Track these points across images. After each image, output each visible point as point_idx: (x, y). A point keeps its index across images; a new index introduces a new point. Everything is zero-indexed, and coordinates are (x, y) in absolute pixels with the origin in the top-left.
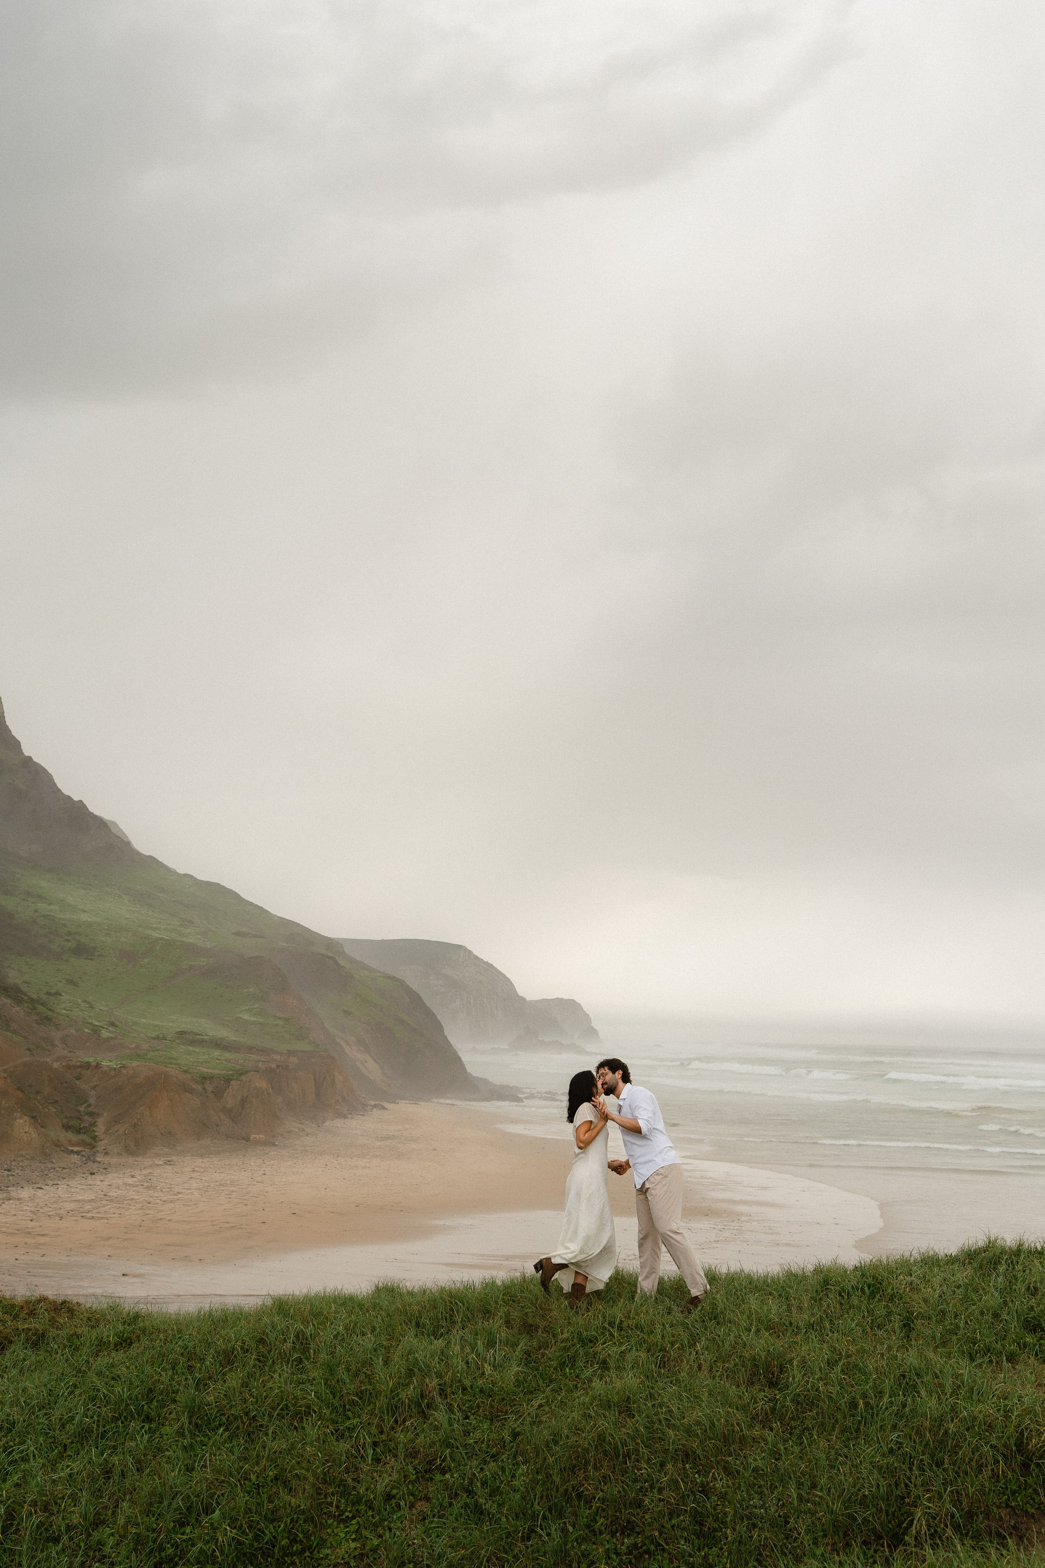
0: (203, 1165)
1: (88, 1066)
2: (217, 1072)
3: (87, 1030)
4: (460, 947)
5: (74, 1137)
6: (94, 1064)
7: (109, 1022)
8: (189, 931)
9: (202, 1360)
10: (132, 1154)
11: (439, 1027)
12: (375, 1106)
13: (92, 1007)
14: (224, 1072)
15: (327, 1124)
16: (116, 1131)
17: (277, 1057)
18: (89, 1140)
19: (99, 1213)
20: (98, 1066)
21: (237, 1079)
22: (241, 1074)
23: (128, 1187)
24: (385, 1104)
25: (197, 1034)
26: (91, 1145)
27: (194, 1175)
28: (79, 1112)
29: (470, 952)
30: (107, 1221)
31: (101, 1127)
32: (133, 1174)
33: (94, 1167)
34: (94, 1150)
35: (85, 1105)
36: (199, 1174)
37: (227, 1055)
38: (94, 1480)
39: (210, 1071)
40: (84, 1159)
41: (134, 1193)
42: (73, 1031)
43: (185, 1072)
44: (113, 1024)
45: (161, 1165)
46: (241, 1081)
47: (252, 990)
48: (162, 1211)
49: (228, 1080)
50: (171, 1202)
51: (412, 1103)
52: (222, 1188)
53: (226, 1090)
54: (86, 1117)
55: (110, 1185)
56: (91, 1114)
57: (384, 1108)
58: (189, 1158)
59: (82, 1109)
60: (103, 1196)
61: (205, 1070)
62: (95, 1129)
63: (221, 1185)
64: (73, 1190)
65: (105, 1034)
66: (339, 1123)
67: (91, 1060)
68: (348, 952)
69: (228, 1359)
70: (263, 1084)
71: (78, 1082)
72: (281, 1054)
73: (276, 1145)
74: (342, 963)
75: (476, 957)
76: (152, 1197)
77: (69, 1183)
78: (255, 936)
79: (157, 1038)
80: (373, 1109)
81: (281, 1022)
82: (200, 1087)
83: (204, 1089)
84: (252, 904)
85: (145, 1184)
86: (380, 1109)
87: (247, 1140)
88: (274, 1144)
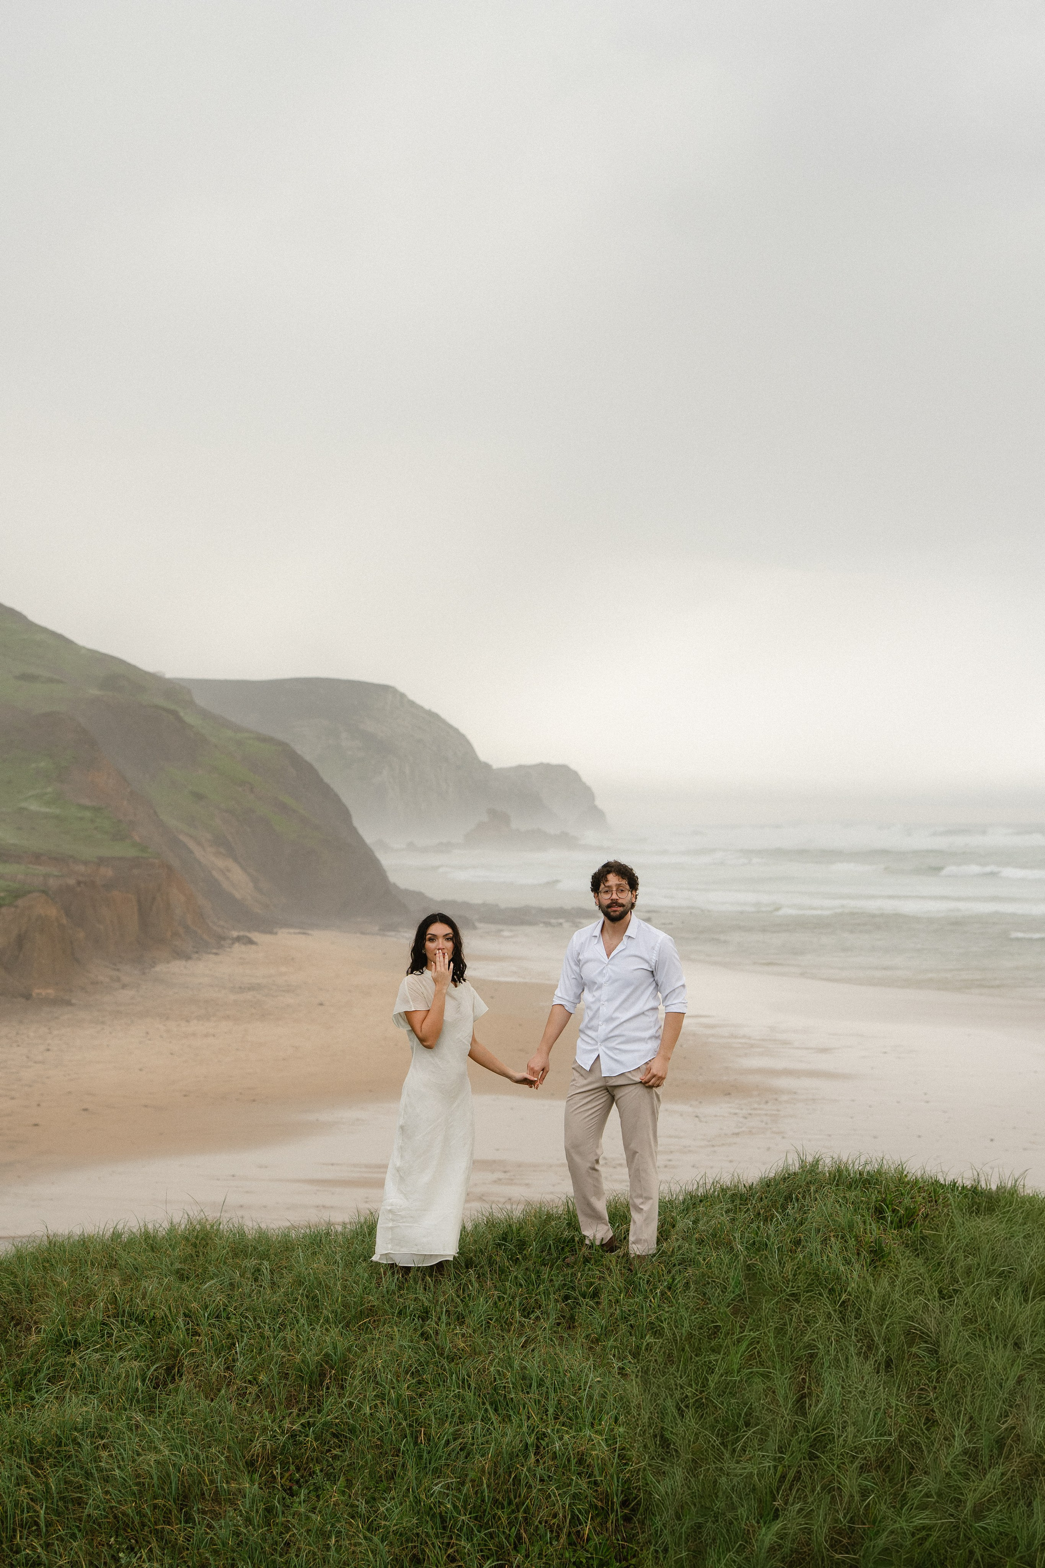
4: (386, 688)
11: (345, 815)
12: (238, 939)
15: (160, 968)
17: (82, 869)
21: (10, 905)
22: (18, 897)
24: (255, 936)
29: (402, 695)
46: (17, 906)
47: (42, 764)
51: (299, 933)
57: (251, 942)
66: (177, 967)
68: (200, 701)
70: (53, 911)
72: (85, 863)
73: (72, 1006)
74: (189, 718)
75: (413, 703)
78: (51, 681)
80: (233, 943)
81: (88, 814)
84: (46, 630)
86: (245, 944)
87: (28, 997)
88: (69, 1003)
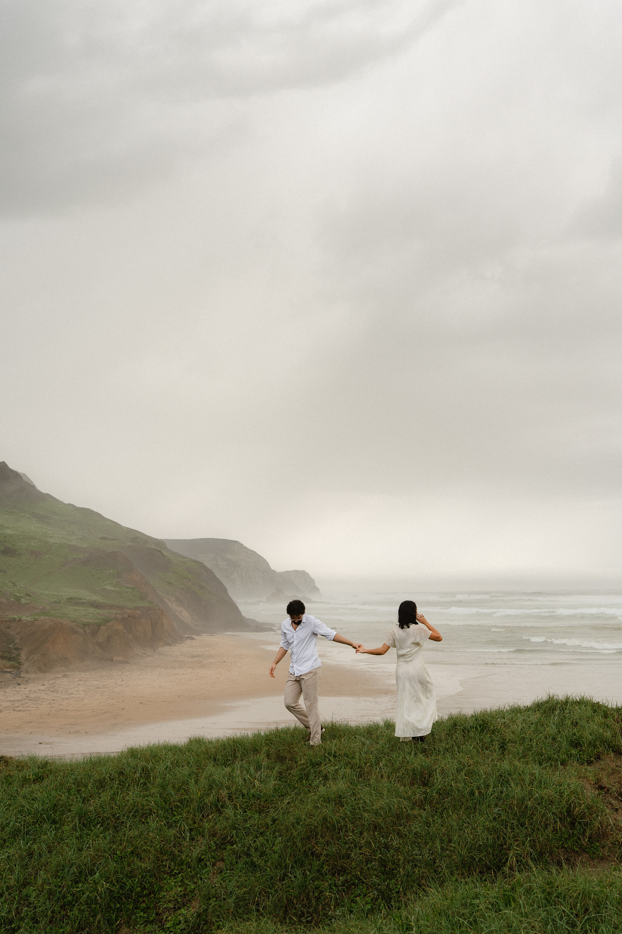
0: (86, 676)
1: (14, 620)
2: (92, 621)
3: (12, 599)
4: (235, 542)
5: (8, 663)
6: (18, 619)
7: (26, 594)
8: (72, 538)
9: (86, 786)
10: (44, 672)
11: (224, 589)
12: (188, 638)
13: (15, 585)
14: (97, 621)
15: (160, 649)
16: (32, 659)
17: (129, 611)
18: (16, 665)
19: (24, 707)
20: (20, 620)
21: (105, 625)
22: (107, 622)
23: (41, 692)
24: (194, 636)
25: (79, 599)
26: (18, 667)
27: (80, 683)
28: (10, 648)
29: (242, 545)
30: (29, 712)
31: (23, 657)
32: (44, 683)
33: (20, 680)
34: (20, 670)
35: (13, 644)
36: (83, 682)
37: (98, 611)
38: (22, 859)
39: (88, 620)
40: (14, 676)
41: (45, 695)
42: (4, 600)
43: (73, 621)
44: (28, 595)
45: (60, 677)
46: (107, 626)
47: (111, 571)
48: (61, 705)
49: (99, 626)
50: (67, 699)
51: (210, 635)
52: (97, 690)
53: (98, 632)
54: (14, 651)
55: (30, 691)
56: (17, 649)
57: (193, 639)
58: (77, 673)
59: (11, 646)
60: (26, 698)
61: (85, 620)
62: (20, 658)
63: (97, 688)
64: (7, 694)
65: (23, 601)
66: (166, 648)
67: (16, 617)
68: (169, 547)
69: (101, 784)
70: (120, 627)
71: (8, 631)
72: (130, 609)
73: (129, 663)
74: (165, 554)
75: (245, 548)
76: (55, 697)
77: (5, 690)
78: (113, 539)
79: (55, 602)
80: (186, 639)
81: (130, 590)
82: (82, 631)
83: (85, 631)
84: (110, 520)
85: (51, 689)
86: (190, 639)
87: (112, 660)
88: (128, 663)
